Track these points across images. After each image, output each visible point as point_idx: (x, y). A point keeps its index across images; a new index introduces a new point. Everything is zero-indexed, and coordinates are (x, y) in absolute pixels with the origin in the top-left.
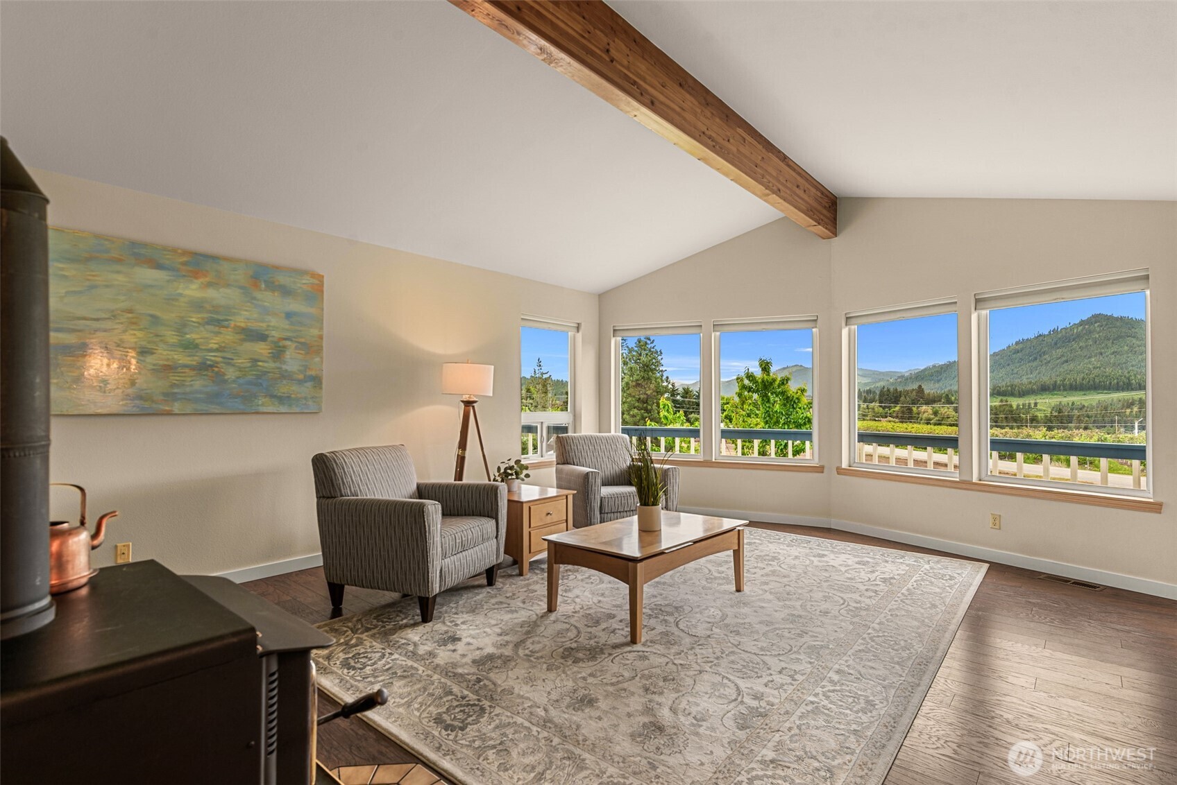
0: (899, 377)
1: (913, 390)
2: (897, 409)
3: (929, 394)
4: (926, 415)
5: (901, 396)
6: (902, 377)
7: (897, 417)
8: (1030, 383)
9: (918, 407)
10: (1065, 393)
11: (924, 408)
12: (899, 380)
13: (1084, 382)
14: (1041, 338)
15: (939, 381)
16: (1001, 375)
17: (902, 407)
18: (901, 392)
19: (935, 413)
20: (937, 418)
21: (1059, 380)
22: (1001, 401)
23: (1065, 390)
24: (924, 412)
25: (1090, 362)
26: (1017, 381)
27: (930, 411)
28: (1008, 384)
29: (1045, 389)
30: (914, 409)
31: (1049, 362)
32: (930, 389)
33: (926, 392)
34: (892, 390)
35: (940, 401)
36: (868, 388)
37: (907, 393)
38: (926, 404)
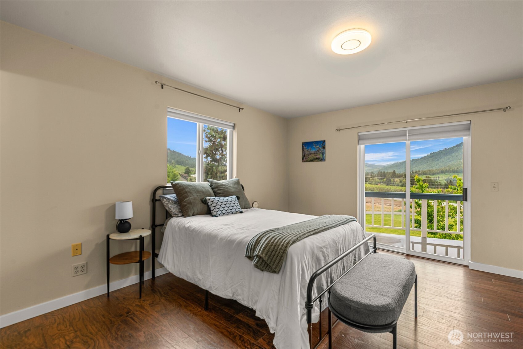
0: (383, 167)
1: (391, 172)
2: (385, 180)
3: (397, 174)
4: (397, 182)
5: (386, 175)
6: (385, 167)
7: (385, 183)
8: (437, 170)
9: (394, 179)
10: (450, 174)
11: (396, 179)
12: (383, 168)
13: (458, 169)
14: (441, 152)
15: (399, 169)
16: (424, 166)
17: (387, 179)
18: (386, 173)
19: (401, 182)
20: (402, 184)
21: (448, 169)
22: (427, 177)
23: (450, 173)
24: (396, 181)
25: (460, 161)
26: (430, 169)
27: (399, 181)
28: (428, 170)
29: (442, 172)
30: (392, 180)
31: (443, 161)
32: (398, 172)
33: (397, 173)
34: (382, 172)
35: (402, 177)
36: (371, 171)
37: (389, 173)
38: (397, 178)
